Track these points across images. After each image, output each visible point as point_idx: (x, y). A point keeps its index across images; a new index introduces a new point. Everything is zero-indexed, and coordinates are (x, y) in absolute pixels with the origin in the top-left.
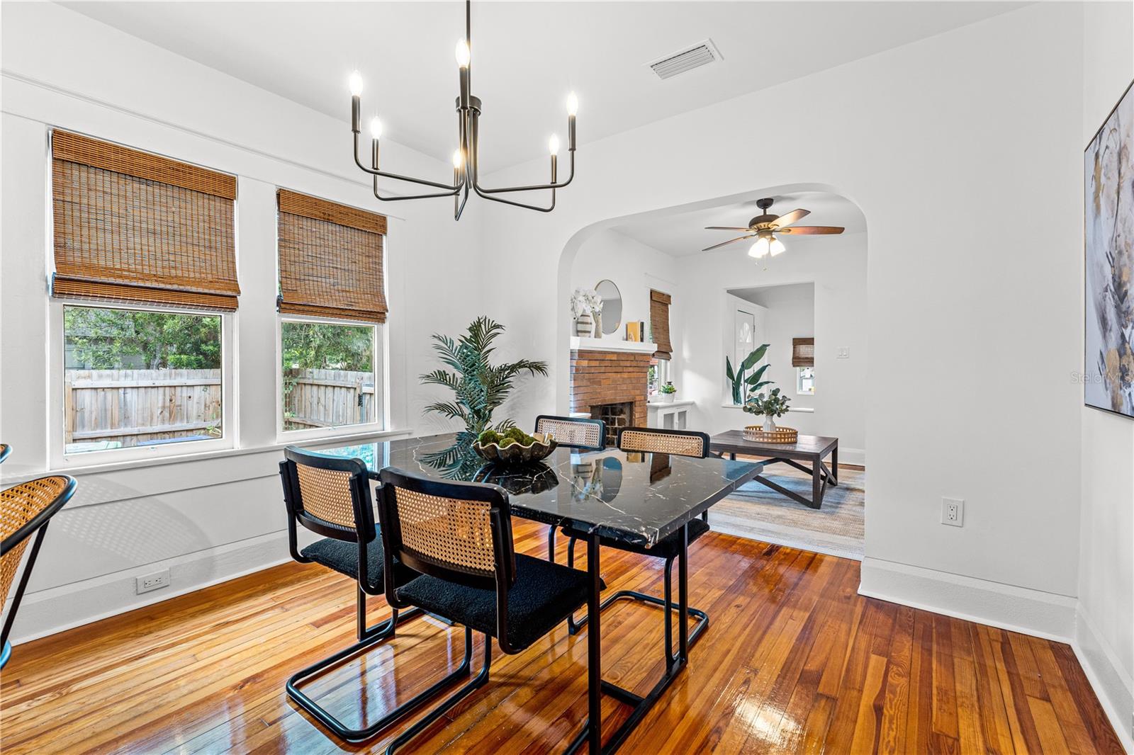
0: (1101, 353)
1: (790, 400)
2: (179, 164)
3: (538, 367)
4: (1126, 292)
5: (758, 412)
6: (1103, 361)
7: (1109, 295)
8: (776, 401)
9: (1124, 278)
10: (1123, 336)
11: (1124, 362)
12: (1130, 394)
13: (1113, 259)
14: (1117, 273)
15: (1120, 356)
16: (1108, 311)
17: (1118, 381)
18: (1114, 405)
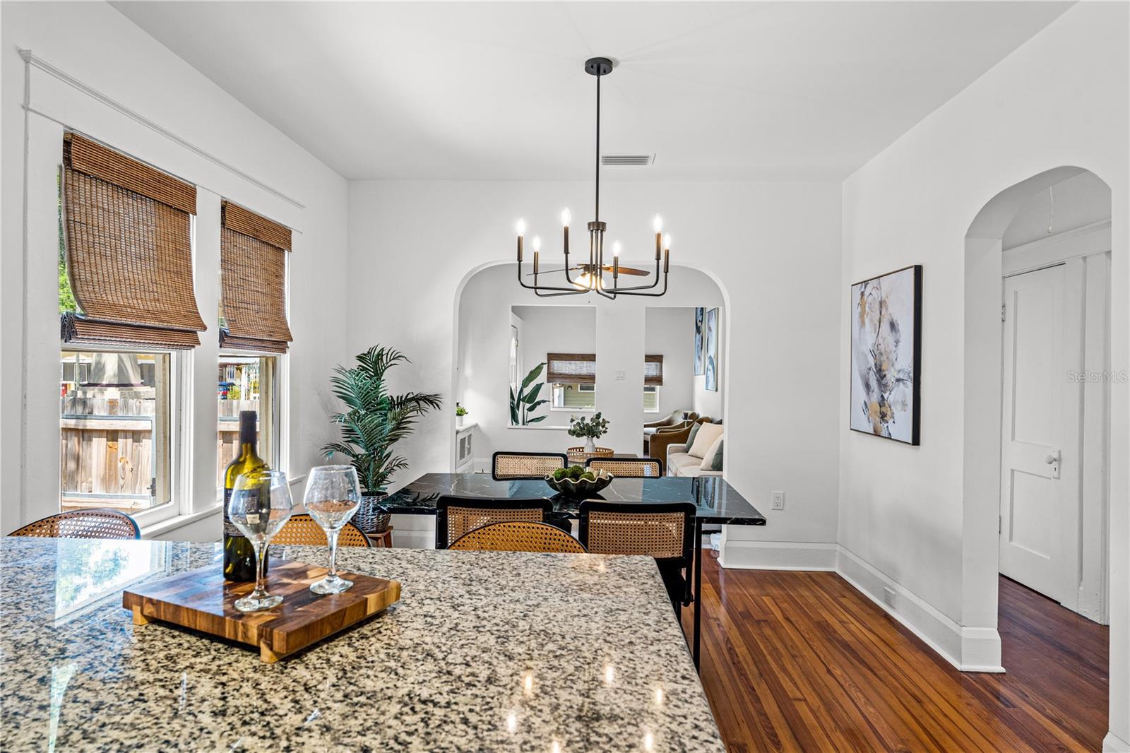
0: (865, 402)
1: (609, 422)
2: (160, 174)
3: (432, 400)
4: (885, 376)
5: (579, 435)
6: (866, 407)
7: (871, 372)
8: (598, 424)
9: (883, 368)
10: (882, 396)
11: (883, 409)
12: (887, 427)
13: (876, 355)
14: (878, 363)
15: (880, 407)
16: (871, 380)
17: (878, 419)
18: (875, 431)
